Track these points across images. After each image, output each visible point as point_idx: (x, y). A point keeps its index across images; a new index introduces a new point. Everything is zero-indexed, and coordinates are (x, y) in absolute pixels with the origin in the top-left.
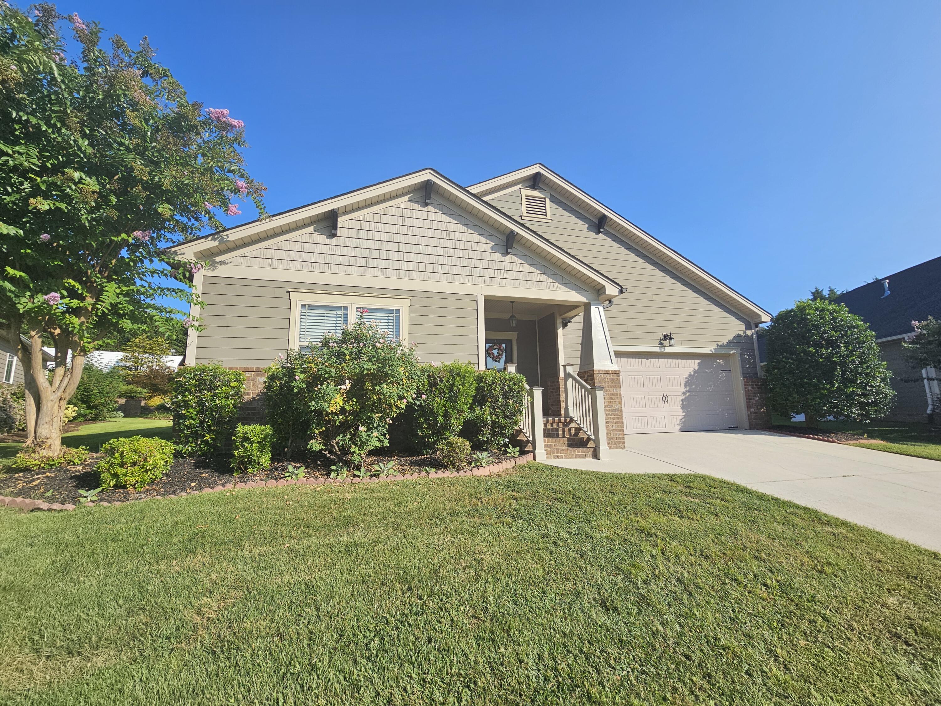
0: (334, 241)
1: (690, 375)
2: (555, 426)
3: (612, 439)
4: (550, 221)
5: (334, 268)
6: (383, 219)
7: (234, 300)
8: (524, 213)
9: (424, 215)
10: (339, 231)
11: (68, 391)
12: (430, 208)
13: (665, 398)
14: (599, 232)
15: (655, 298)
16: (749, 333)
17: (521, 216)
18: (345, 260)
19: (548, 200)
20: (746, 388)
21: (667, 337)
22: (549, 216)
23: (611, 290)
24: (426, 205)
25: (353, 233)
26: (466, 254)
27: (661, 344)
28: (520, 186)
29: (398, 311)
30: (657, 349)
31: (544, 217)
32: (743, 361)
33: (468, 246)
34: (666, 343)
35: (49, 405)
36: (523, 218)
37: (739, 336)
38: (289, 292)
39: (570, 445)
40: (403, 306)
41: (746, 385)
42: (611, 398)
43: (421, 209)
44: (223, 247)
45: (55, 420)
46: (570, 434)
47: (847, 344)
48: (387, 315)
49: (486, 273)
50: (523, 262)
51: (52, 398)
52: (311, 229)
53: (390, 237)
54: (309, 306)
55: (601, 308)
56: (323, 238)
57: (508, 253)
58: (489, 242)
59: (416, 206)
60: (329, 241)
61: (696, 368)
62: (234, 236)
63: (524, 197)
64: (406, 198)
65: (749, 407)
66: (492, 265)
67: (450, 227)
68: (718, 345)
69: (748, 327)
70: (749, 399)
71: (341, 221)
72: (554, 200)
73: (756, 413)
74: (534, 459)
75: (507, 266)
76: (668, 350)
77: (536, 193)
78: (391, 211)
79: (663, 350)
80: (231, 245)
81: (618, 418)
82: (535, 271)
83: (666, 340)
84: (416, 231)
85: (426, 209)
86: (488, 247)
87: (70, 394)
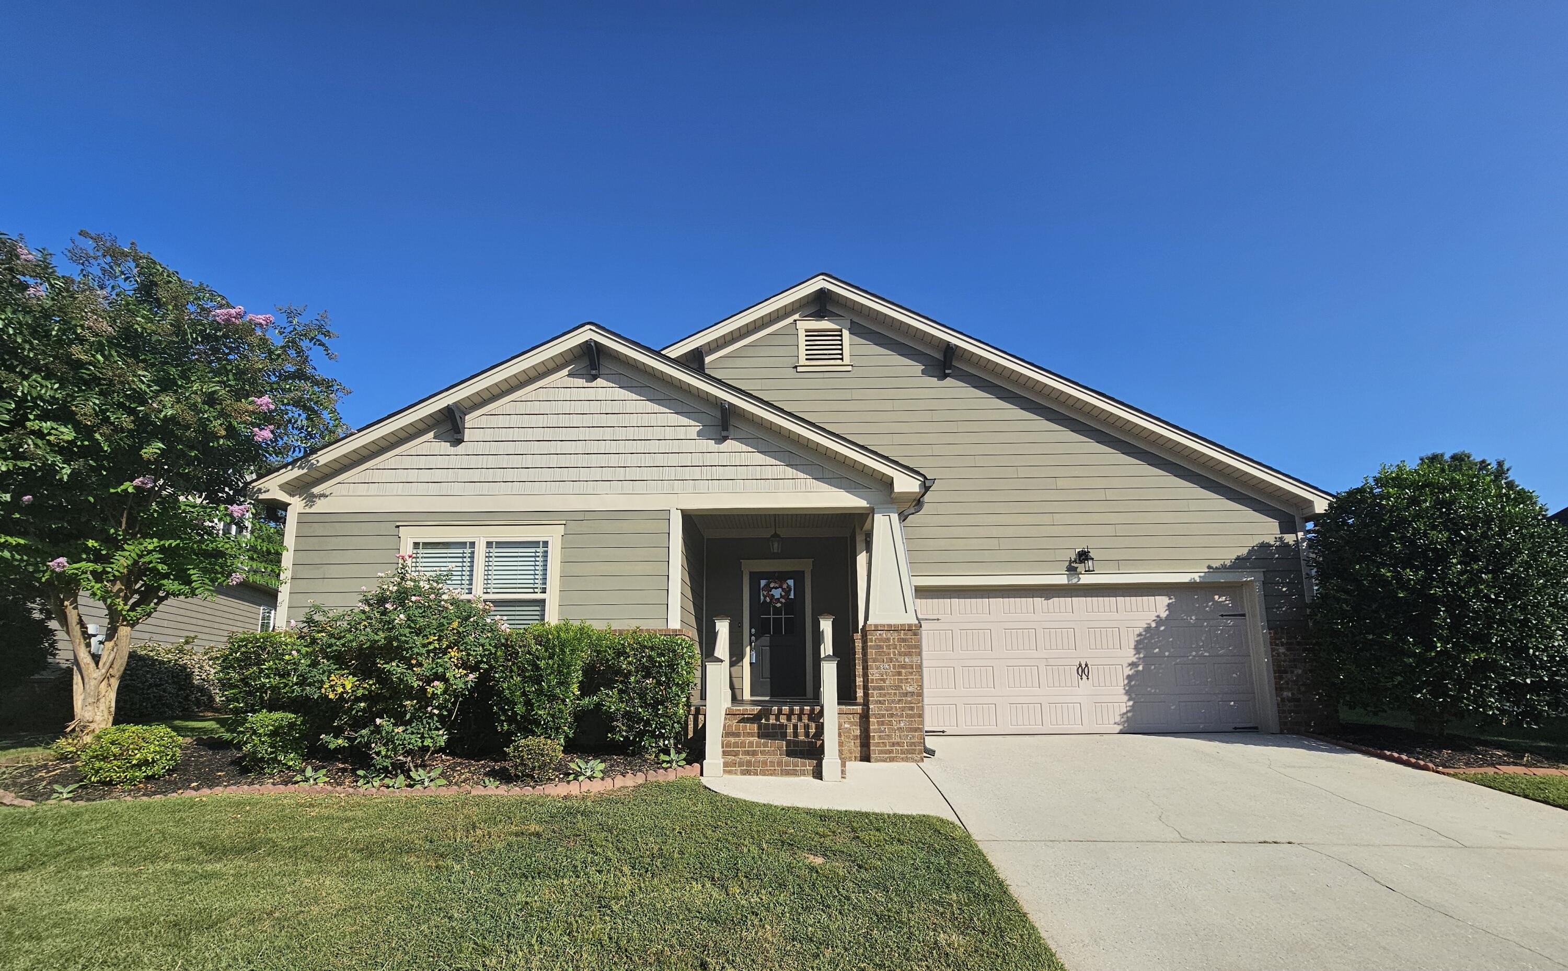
0: (461, 448)
1: (1148, 629)
2: (783, 720)
3: (898, 744)
4: (849, 368)
5: (457, 488)
6: (529, 407)
7: (333, 543)
8: (803, 361)
9: (590, 394)
10: (468, 434)
11: (116, 666)
12: (600, 382)
13: (1083, 670)
14: (943, 376)
15: (1061, 483)
16: (1290, 538)
17: (796, 367)
18: (476, 475)
19: (846, 333)
20: (1273, 650)
21: (1083, 556)
22: (847, 360)
23: (905, 484)
24: (595, 378)
25: (488, 435)
26: (654, 446)
27: (1071, 570)
28: (796, 316)
29: (546, 544)
30: (1063, 580)
31: (839, 362)
32: (1270, 597)
33: (658, 433)
34: (1081, 567)
35: (92, 684)
36: (799, 369)
37: (1264, 546)
38: (398, 527)
39: (789, 754)
40: (554, 535)
41: (1274, 643)
42: (900, 674)
43: (586, 385)
44: (317, 475)
45: (103, 700)
46: (807, 734)
47: (1468, 558)
48: (533, 550)
49: (687, 473)
50: (751, 449)
51: (95, 675)
52: (431, 435)
53: (538, 434)
54: (424, 544)
55: (895, 517)
56: (445, 447)
57: (725, 439)
58: (693, 423)
59: (581, 382)
60: (453, 450)
61: (1164, 615)
62: (324, 458)
63: (802, 334)
64: (565, 372)
65: (1279, 689)
66: (697, 459)
67: (630, 407)
68: (1209, 567)
69: (1288, 526)
70: (1279, 671)
71: (470, 420)
72: (856, 330)
73: (1298, 700)
74: (702, 774)
75: (724, 459)
76: (1086, 579)
77: (825, 324)
78: (542, 394)
79: (1075, 581)
80: (327, 471)
81: (912, 709)
82: (774, 462)
83: (1081, 562)
84: (576, 420)
85: (594, 384)
86: (693, 431)
87: (118, 670)
